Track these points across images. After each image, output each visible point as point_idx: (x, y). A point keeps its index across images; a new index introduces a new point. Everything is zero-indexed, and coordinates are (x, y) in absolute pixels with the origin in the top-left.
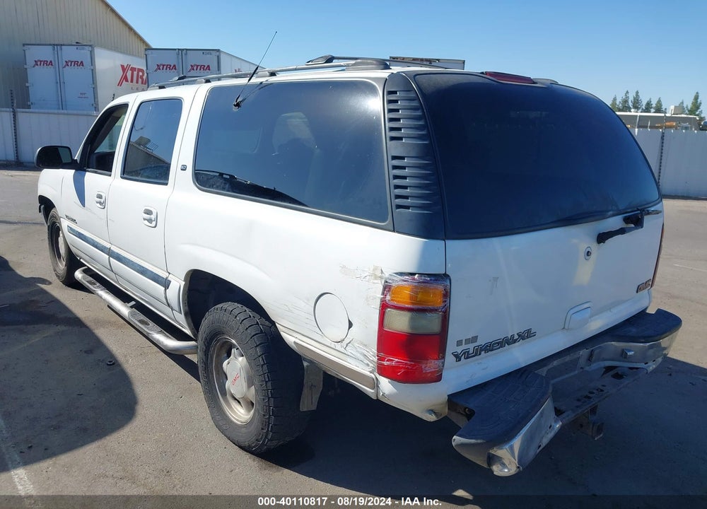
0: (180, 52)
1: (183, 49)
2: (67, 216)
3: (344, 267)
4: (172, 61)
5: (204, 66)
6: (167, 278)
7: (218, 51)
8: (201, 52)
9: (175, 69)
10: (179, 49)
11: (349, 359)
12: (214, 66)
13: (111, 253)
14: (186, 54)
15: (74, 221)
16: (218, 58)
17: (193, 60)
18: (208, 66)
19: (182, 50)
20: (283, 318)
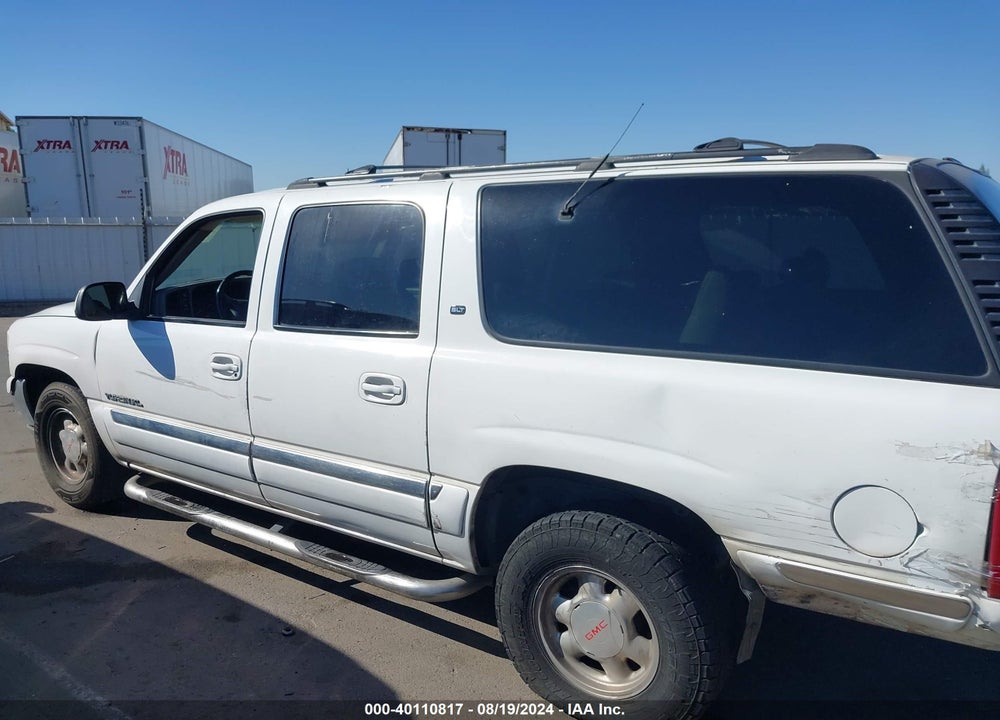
0: (76, 121)
1: (81, 118)
2: (109, 397)
3: (904, 446)
4: (63, 133)
5: (118, 142)
6: (428, 484)
7: (139, 119)
8: (112, 121)
9: (69, 147)
10: (74, 118)
11: (910, 580)
12: (134, 142)
13: (251, 452)
14: (86, 125)
15: (136, 403)
16: (140, 128)
17: (96, 133)
18: (125, 143)
19: (79, 118)
20: (751, 531)
